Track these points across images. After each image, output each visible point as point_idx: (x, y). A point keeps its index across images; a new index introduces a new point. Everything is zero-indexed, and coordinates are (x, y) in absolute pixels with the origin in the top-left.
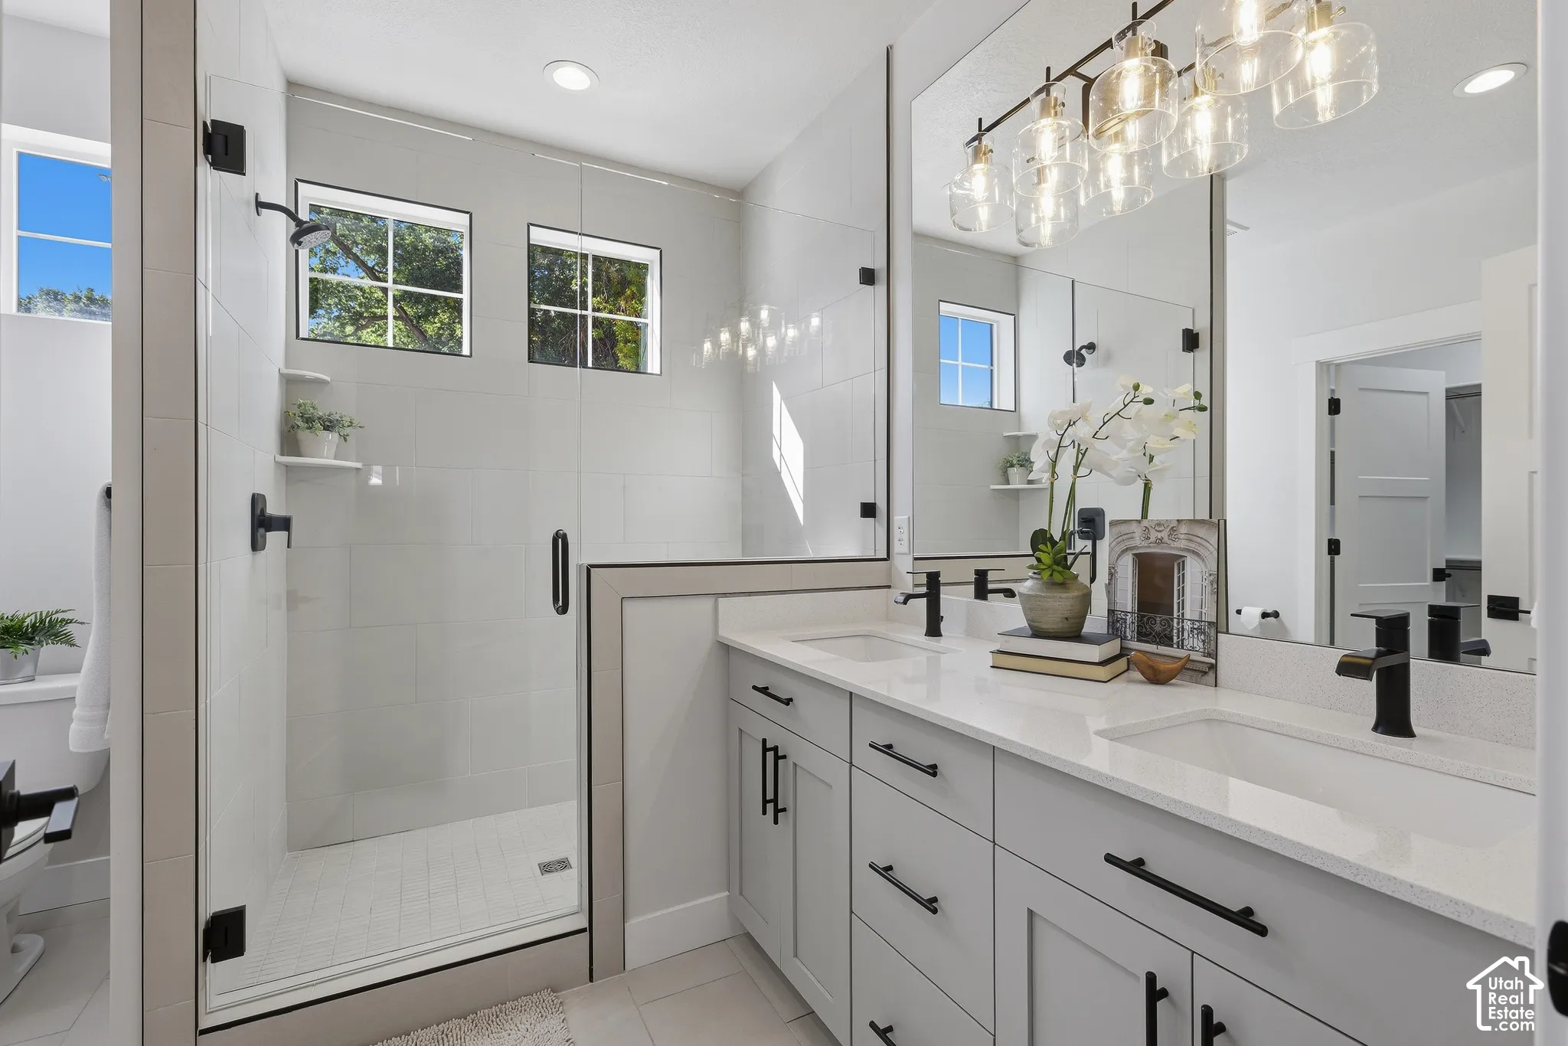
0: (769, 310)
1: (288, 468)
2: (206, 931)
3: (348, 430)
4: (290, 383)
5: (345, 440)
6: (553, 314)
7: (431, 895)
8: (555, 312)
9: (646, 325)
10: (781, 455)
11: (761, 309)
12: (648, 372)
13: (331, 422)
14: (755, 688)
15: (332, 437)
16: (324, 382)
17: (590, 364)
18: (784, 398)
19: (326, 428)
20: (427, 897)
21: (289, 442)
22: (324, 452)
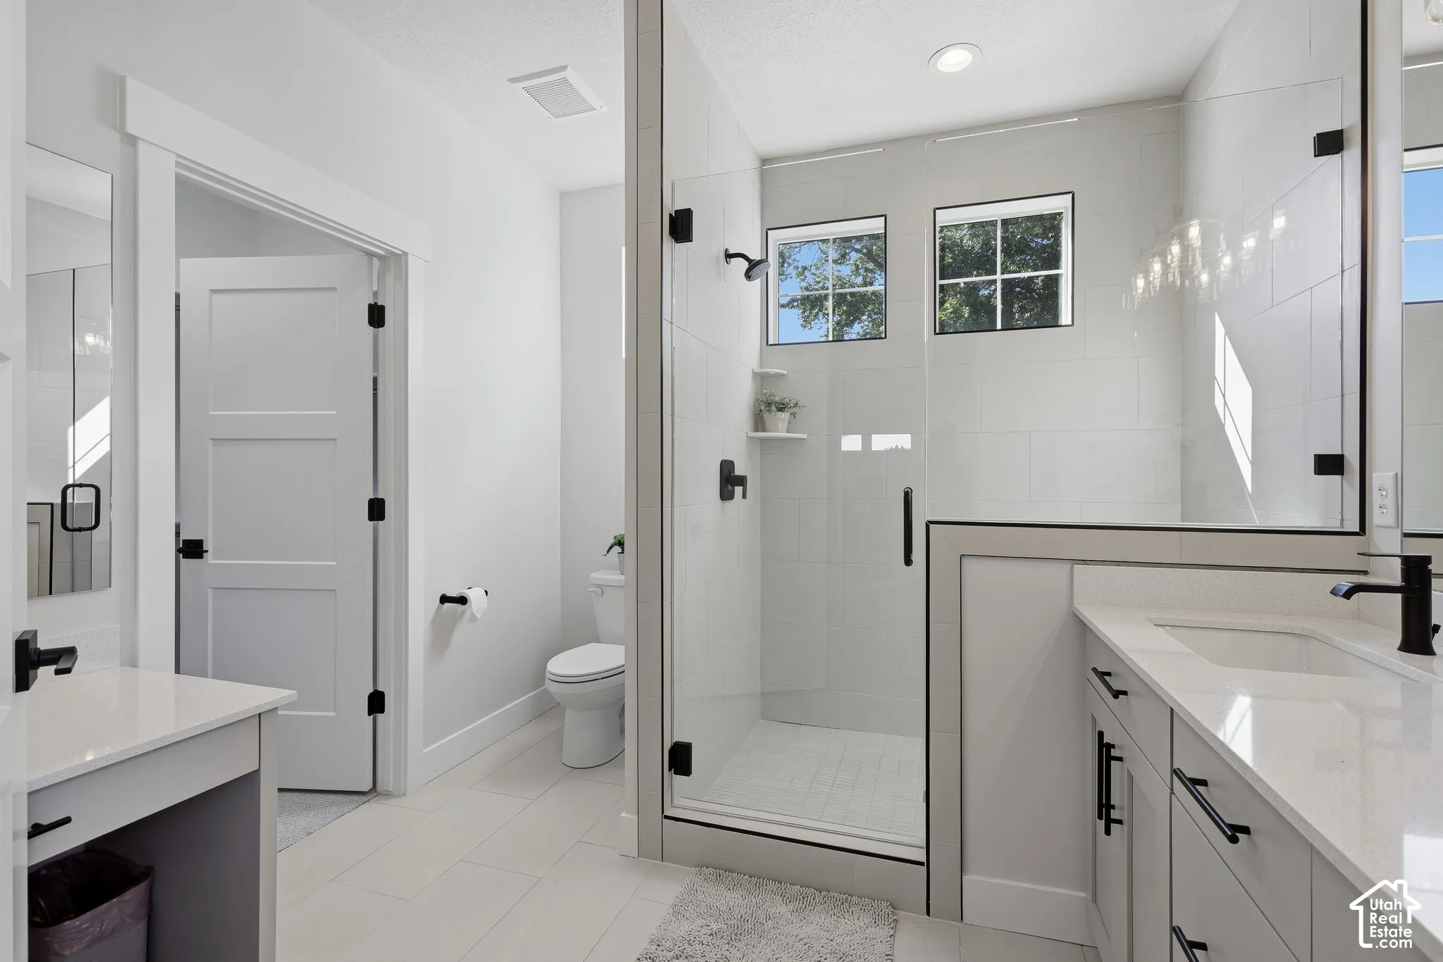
0: (1201, 225)
1: (763, 440)
2: (671, 752)
3: (795, 410)
4: (762, 378)
5: (795, 417)
6: (962, 285)
7: (834, 785)
8: (964, 283)
9: (1062, 274)
10: (1225, 403)
11: (1191, 226)
12: (1063, 324)
13: (783, 404)
14: (1095, 670)
15: (785, 416)
16: (783, 375)
17: (999, 326)
18: (1228, 333)
19: (780, 410)
20: (831, 785)
21: (759, 422)
22: (779, 426)
